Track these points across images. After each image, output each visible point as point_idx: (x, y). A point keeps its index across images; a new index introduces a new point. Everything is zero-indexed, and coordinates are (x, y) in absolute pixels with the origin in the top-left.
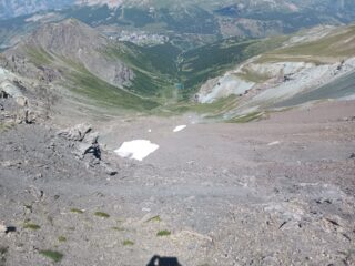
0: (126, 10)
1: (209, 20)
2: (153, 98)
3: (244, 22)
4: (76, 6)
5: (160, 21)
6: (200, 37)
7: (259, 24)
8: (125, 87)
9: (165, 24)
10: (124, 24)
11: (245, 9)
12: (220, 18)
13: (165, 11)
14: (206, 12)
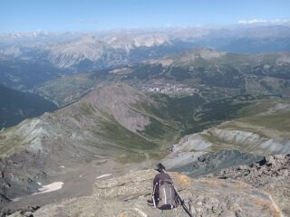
0: (174, 68)
1: (237, 77)
2: (156, 141)
3: (268, 79)
4: (142, 64)
5: (196, 77)
6: (226, 90)
7: (281, 82)
8: (138, 131)
9: (200, 80)
10: (169, 79)
11: (270, 69)
12: (247, 76)
13: (201, 70)
14: (237, 71)
